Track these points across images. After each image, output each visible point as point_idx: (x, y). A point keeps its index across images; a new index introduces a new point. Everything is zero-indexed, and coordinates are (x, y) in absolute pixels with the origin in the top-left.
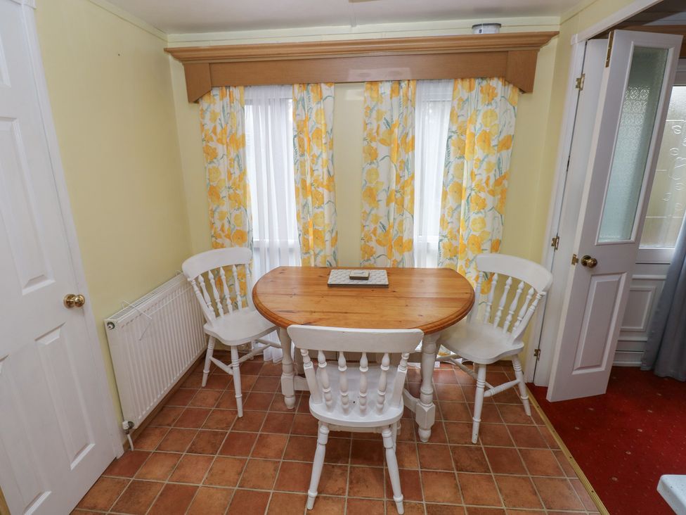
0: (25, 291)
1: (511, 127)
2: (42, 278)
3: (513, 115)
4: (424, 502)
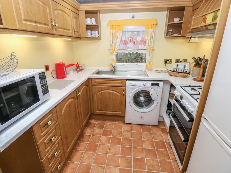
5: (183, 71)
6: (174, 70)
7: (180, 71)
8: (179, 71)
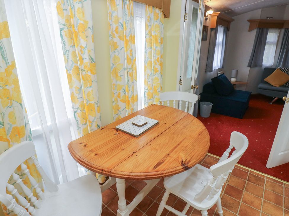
1: (162, 33)
3: (163, 28)
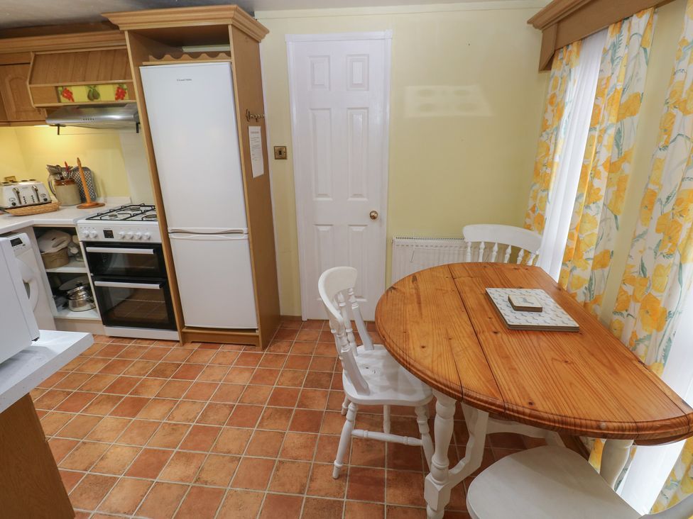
0: (350, 199)
2: (361, 195)
4: (345, 499)
5: (37, 202)
6: (14, 204)
7: (30, 202)
8: (28, 204)
